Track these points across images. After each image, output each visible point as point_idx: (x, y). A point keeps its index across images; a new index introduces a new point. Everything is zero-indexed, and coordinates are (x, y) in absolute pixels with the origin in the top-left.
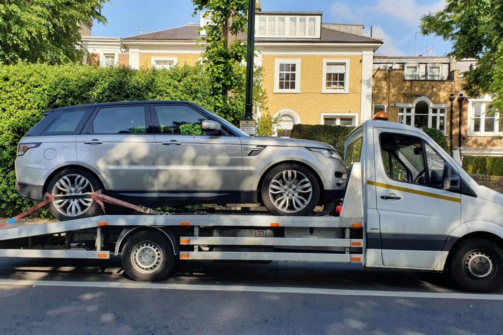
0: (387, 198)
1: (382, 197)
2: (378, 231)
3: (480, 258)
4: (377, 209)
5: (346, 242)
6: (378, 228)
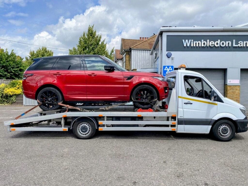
2: (183, 118)
3: (225, 128)
4: (182, 108)
5: (170, 122)
6: (183, 116)
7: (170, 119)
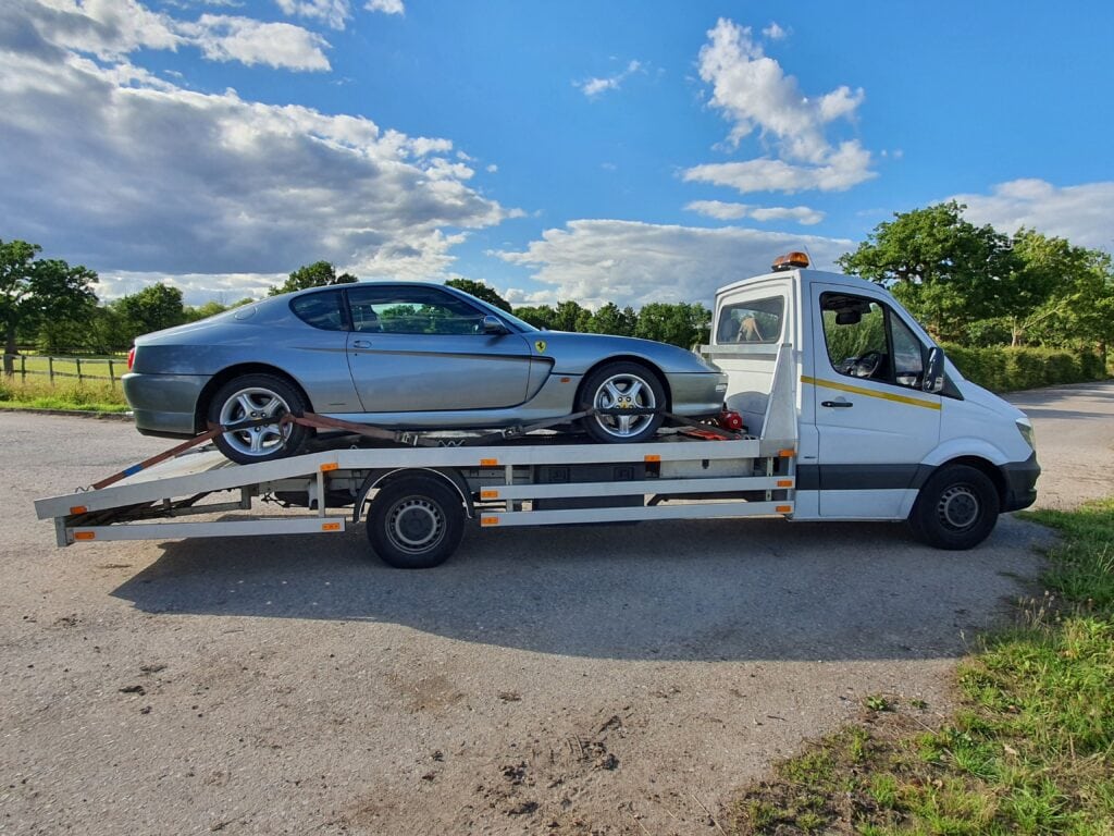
0: (833, 405)
1: (825, 404)
2: (814, 461)
3: (963, 498)
4: (815, 424)
5: (768, 483)
6: (815, 454)
7: (770, 466)
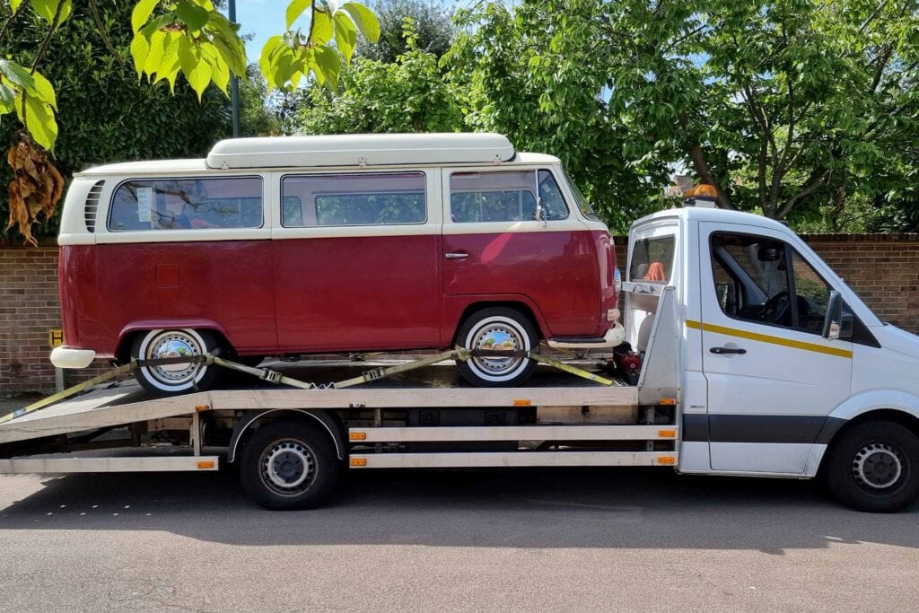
0: (722, 351)
1: (713, 351)
2: (703, 411)
4: (703, 371)
5: (649, 432)
6: (704, 405)
7: (651, 415)
